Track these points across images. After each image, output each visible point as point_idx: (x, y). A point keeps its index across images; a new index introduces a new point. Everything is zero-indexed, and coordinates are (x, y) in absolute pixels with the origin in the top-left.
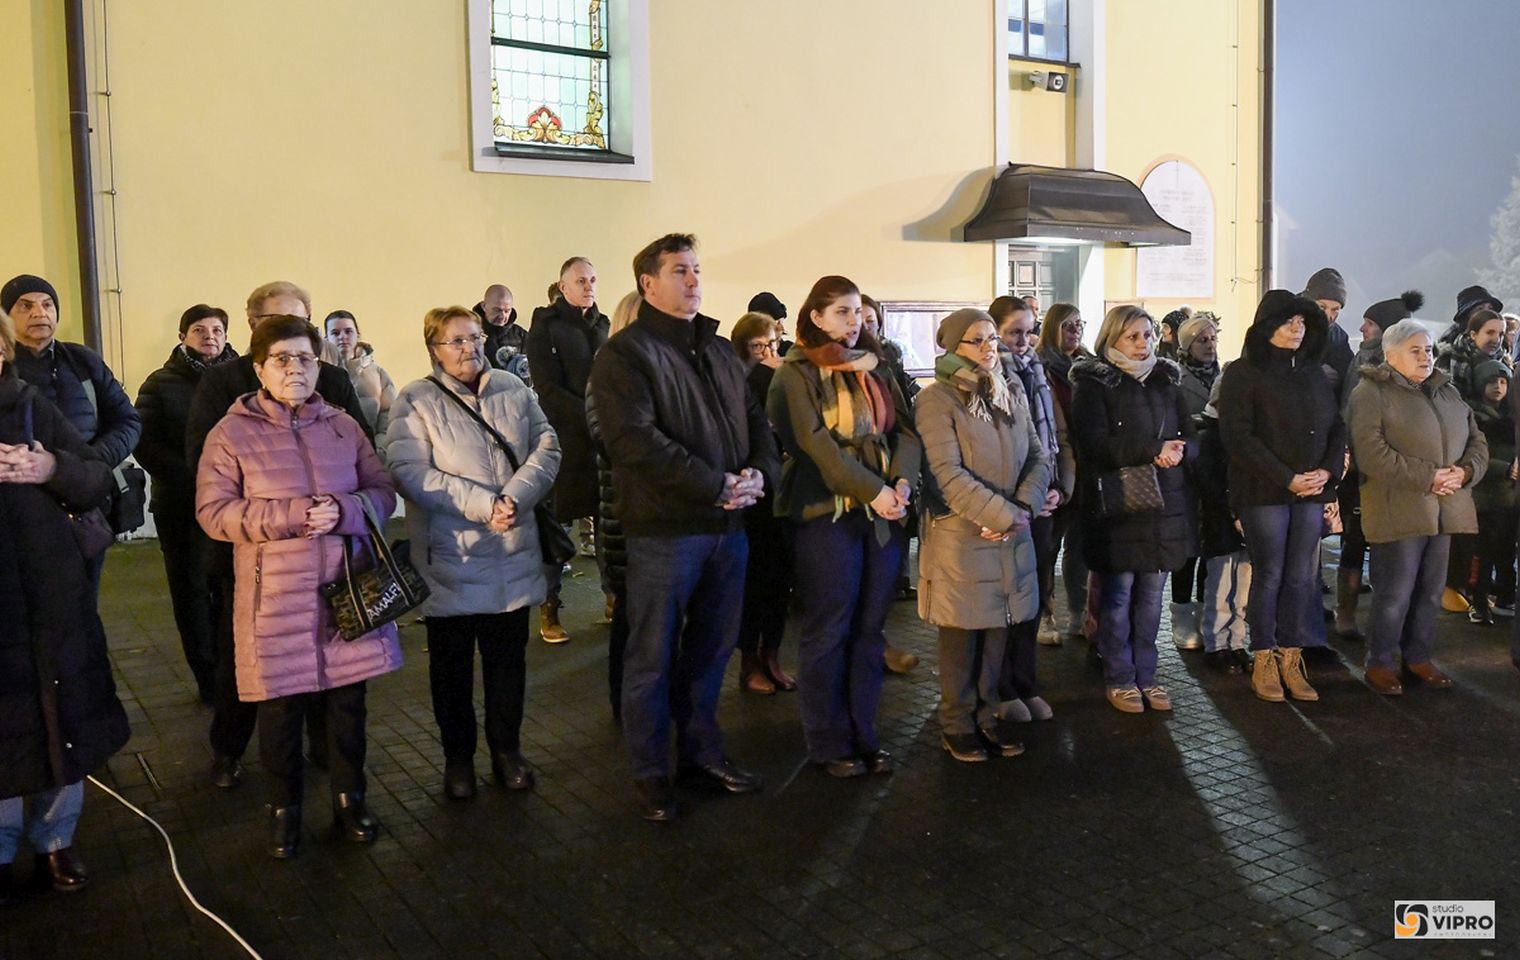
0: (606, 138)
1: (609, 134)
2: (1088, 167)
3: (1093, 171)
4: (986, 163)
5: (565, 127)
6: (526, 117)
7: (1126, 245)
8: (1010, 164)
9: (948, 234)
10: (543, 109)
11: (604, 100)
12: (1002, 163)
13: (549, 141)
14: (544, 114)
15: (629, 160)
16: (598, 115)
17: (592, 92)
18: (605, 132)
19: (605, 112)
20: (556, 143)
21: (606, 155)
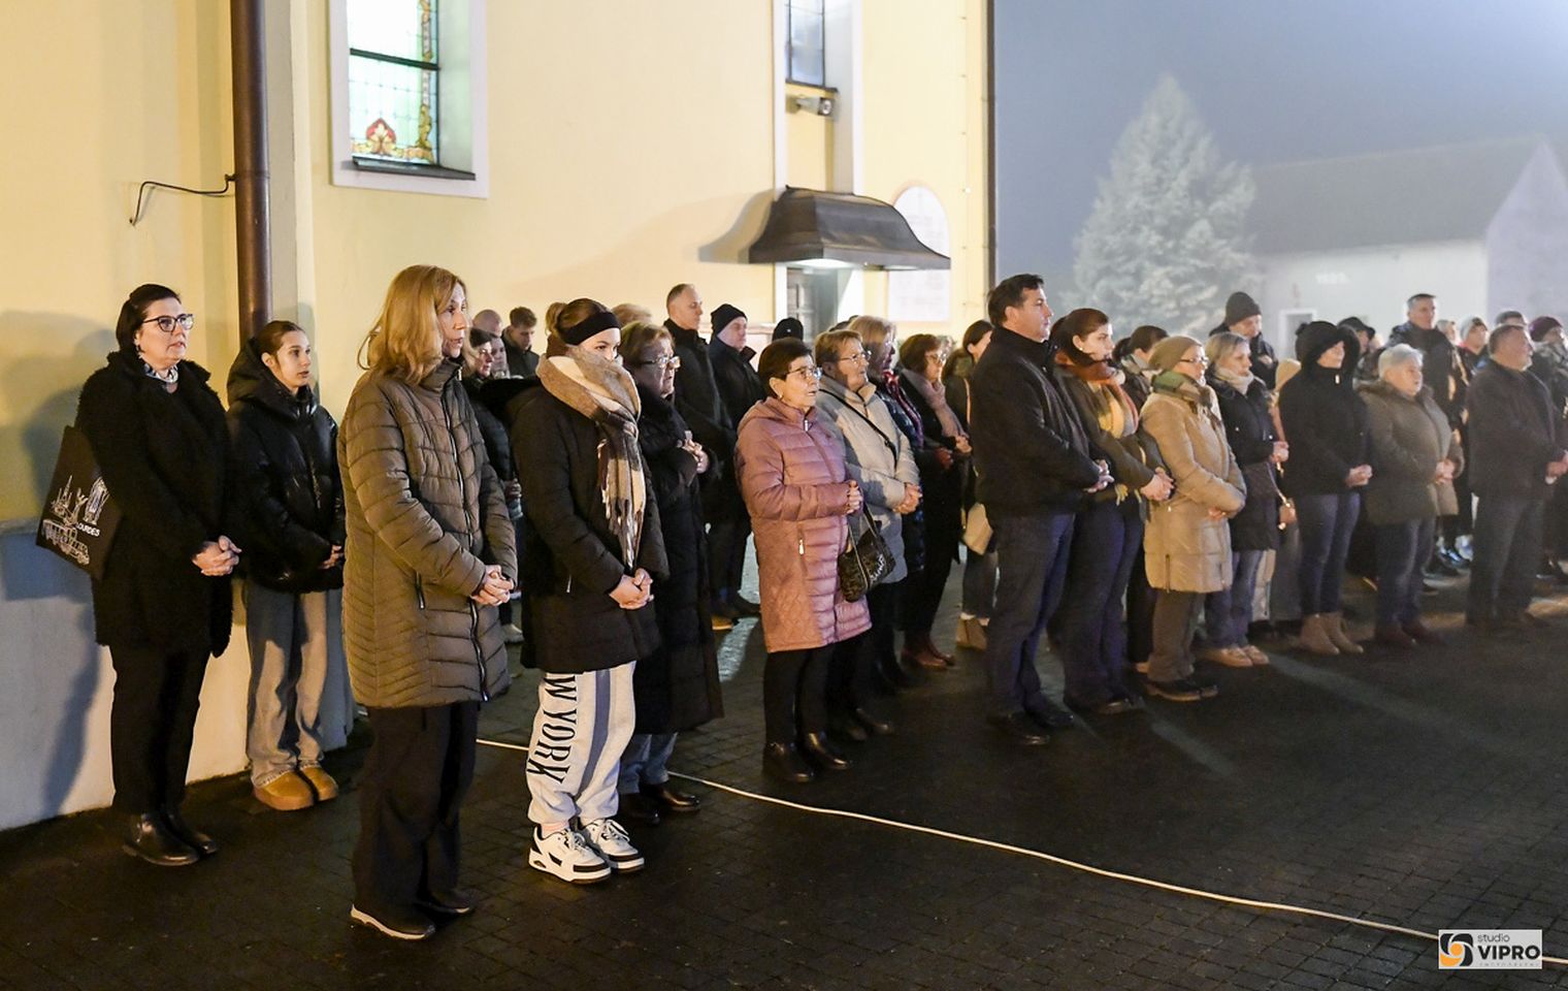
0: (434, 152)
1: (438, 148)
2: (846, 190)
3: (852, 194)
4: (765, 186)
5: (398, 140)
6: (365, 129)
7: (881, 268)
8: (787, 187)
9: (736, 257)
10: (380, 121)
11: (433, 114)
12: (780, 187)
13: (385, 154)
14: (381, 127)
15: (470, 176)
16: (428, 127)
17: (423, 105)
18: (434, 146)
19: (434, 125)
20: (390, 156)
21: (435, 169)
